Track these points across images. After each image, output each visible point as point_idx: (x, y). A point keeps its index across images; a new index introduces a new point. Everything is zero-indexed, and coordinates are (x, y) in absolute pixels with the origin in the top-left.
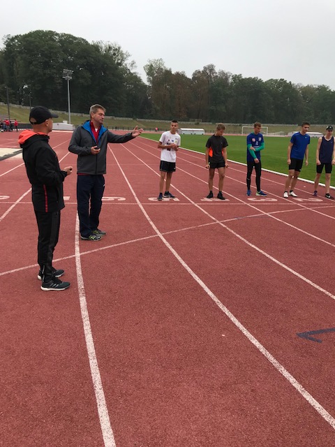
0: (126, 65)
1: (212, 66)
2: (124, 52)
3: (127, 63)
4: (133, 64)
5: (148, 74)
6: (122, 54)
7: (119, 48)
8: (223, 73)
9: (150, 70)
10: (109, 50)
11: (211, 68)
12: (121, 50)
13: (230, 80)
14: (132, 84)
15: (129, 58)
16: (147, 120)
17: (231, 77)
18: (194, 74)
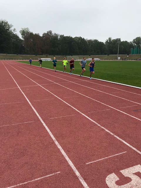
0: (11, 30)
1: (51, 31)
2: (10, 24)
3: (12, 29)
4: (14, 30)
5: (22, 34)
8: (55, 34)
10: (2, 23)
11: (50, 32)
12: (8, 23)
13: (59, 37)
14: (15, 39)
15: (12, 27)
16: (24, 55)
18: (43, 35)
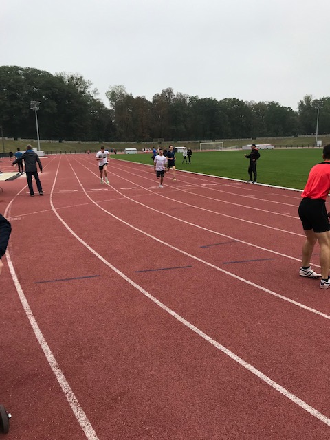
0: (89, 92)
1: (171, 89)
2: (86, 81)
3: (90, 90)
4: (95, 91)
5: (110, 99)
6: (85, 83)
7: (81, 77)
8: (180, 95)
9: (112, 96)
10: (71, 80)
11: (170, 92)
12: (83, 79)
13: (188, 101)
14: (96, 110)
15: (91, 86)
16: (113, 143)
17: (188, 99)
18: (154, 98)
